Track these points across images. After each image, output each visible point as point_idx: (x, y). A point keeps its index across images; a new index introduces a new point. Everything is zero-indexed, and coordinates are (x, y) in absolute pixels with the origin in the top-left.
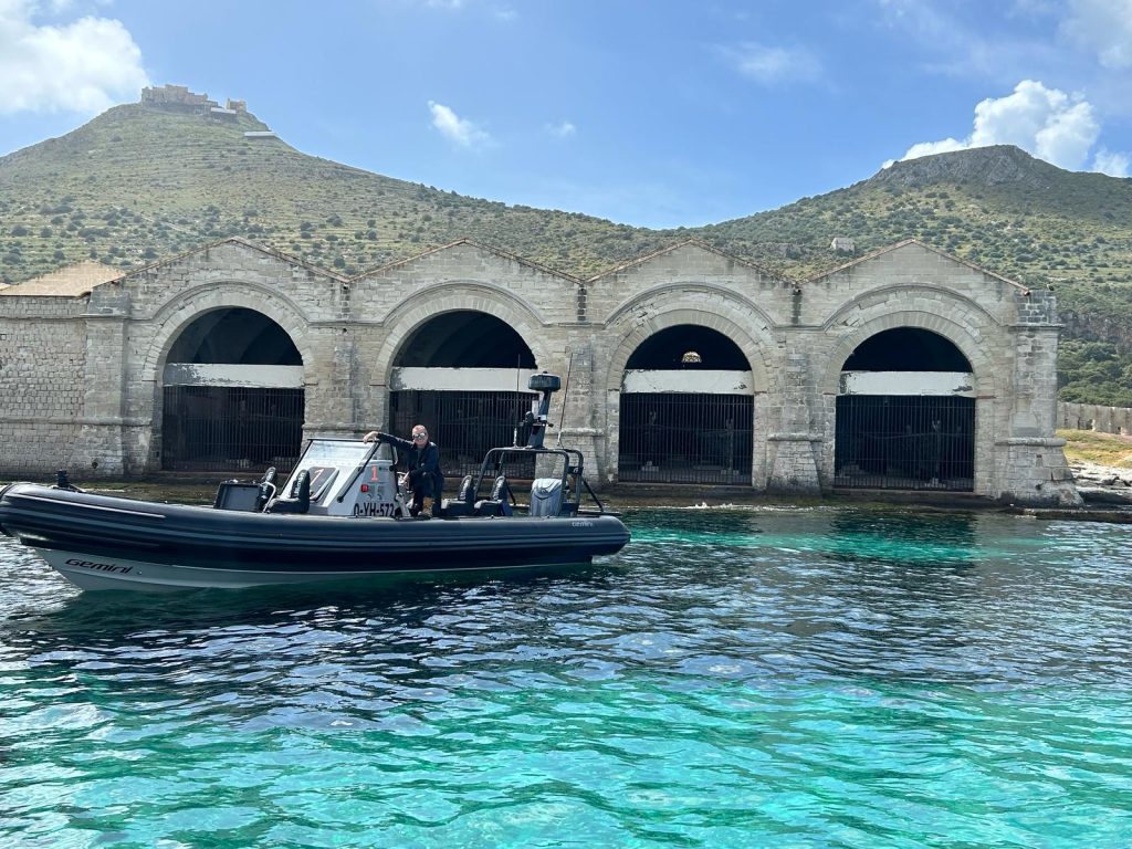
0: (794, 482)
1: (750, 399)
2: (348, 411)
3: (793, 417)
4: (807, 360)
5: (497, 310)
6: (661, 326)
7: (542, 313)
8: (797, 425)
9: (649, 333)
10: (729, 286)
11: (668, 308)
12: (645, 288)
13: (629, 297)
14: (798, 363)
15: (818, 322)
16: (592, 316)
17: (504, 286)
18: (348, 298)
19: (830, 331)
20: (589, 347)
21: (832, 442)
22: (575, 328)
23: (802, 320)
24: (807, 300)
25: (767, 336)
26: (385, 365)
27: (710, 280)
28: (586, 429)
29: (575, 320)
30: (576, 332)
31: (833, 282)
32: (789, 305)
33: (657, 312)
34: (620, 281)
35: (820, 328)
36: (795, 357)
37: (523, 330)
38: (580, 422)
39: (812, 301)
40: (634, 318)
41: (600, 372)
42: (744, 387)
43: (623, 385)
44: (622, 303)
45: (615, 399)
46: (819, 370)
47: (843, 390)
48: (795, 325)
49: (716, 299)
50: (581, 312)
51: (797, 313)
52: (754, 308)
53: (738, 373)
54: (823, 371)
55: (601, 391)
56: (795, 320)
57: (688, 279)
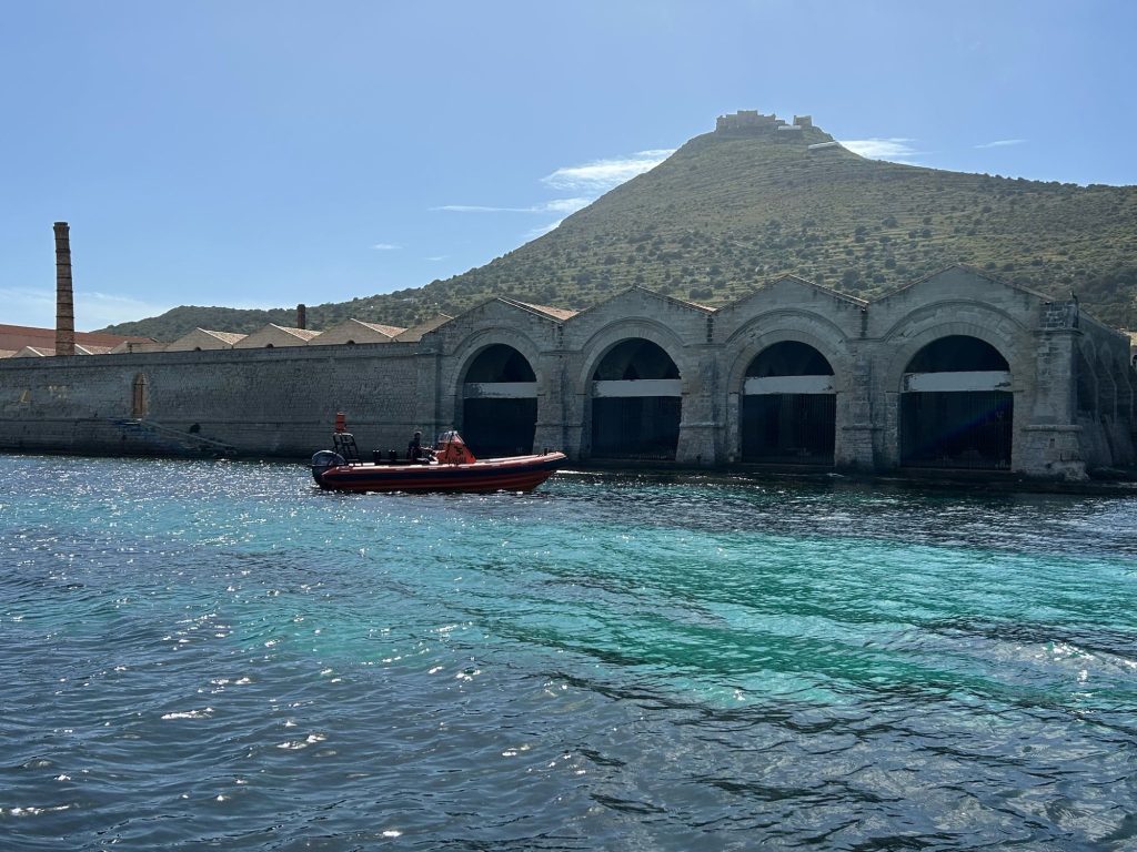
0: (854, 462)
1: (833, 397)
2: (560, 413)
3: (858, 411)
4: (870, 366)
5: (654, 337)
6: (767, 343)
7: (683, 338)
8: (860, 417)
9: (758, 349)
10: (813, 310)
11: (769, 329)
12: (753, 314)
13: (742, 321)
14: (861, 368)
15: (881, 334)
16: (717, 339)
17: (659, 320)
18: (562, 334)
19: (891, 342)
20: (715, 362)
21: (895, 431)
22: (705, 348)
23: (869, 334)
24: (872, 318)
25: (842, 348)
26: (584, 381)
27: (800, 306)
28: (709, 423)
29: (705, 341)
30: (705, 351)
31: (892, 301)
32: (858, 322)
33: (762, 333)
34: (736, 310)
35: (882, 340)
36: (861, 363)
37: (671, 351)
38: (705, 418)
39: (877, 318)
40: (746, 339)
41: (722, 380)
42: (830, 388)
43: (744, 389)
44: (737, 327)
45: (734, 399)
46: (881, 373)
47: (906, 388)
48: (863, 337)
49: (805, 320)
50: (709, 336)
51: (864, 328)
52: (832, 325)
53: (826, 377)
54: (885, 374)
55: (723, 394)
56: (863, 334)
57: (784, 306)
